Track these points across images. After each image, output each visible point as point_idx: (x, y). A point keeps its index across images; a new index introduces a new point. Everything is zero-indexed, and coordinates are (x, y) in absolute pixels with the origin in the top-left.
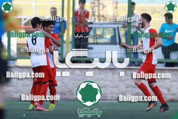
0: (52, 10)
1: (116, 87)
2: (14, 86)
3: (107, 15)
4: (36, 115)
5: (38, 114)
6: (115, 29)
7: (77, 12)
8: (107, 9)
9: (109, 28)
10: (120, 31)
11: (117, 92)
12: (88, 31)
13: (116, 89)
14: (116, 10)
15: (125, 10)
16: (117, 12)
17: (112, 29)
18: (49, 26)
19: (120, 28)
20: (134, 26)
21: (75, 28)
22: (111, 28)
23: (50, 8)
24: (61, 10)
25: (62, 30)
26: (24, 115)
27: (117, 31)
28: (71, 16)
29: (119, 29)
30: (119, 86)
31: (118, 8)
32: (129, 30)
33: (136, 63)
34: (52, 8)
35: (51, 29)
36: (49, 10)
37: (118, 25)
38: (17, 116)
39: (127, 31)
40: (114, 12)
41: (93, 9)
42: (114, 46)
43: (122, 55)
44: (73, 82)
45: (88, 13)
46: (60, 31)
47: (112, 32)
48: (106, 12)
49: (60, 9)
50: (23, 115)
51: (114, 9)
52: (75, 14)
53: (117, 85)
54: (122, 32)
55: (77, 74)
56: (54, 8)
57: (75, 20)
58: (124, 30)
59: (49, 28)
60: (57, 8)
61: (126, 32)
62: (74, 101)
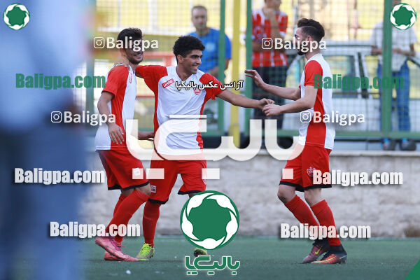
0: (196, 12)
1: (355, 201)
2: (102, 200)
3: (331, 25)
4: (157, 272)
5: (163, 271)
6: (351, 58)
7: (259, 17)
8: (331, 10)
9: (336, 55)
10: (364, 64)
11: (359, 214)
12: (284, 63)
13: (355, 207)
14: (353, 13)
15: (377, 11)
16: (357, 17)
17: (345, 58)
18: (188, 53)
19: (366, 56)
20: (399, 52)
21: (253, 57)
22: (342, 55)
23: (191, 7)
24: (218, 12)
25: (221, 61)
26: (128, 272)
27: (357, 64)
28: (243, 25)
29: (363, 58)
30: (362, 200)
31: (359, 7)
32: (388, 61)
33: (405, 143)
34: (196, 7)
35: (193, 61)
36: (189, 12)
37: (359, 50)
38: (110, 274)
39: (381, 63)
40: (349, 17)
41: (297, 9)
42: (351, 101)
43: (370, 122)
44: (248, 189)
45: (285, 19)
46: (217, 64)
47: (346, 65)
48: (330, 16)
49: (215, 9)
50: (126, 273)
51: (348, 9)
52: (254, 22)
53: (358, 197)
54: (370, 66)
55: (258, 171)
56: (200, 8)
57: (253, 37)
58: (375, 60)
59: (188, 58)
60: (207, 6)
61: (379, 65)
62: (252, 237)
